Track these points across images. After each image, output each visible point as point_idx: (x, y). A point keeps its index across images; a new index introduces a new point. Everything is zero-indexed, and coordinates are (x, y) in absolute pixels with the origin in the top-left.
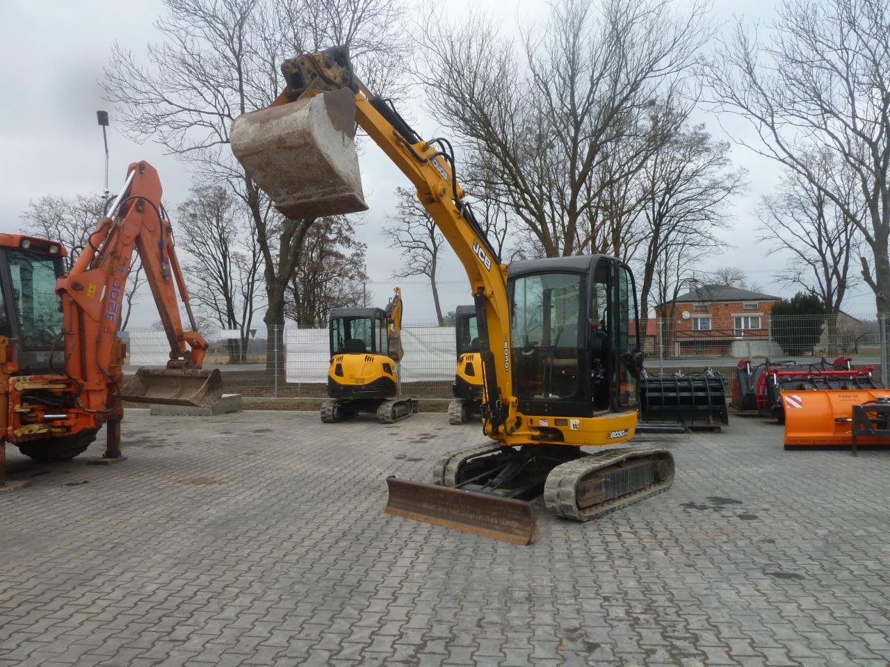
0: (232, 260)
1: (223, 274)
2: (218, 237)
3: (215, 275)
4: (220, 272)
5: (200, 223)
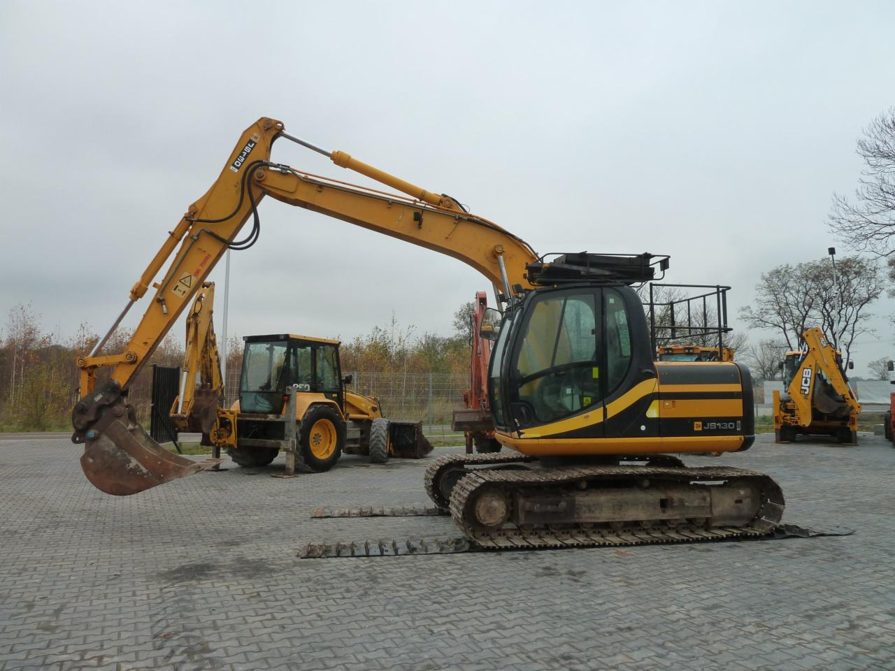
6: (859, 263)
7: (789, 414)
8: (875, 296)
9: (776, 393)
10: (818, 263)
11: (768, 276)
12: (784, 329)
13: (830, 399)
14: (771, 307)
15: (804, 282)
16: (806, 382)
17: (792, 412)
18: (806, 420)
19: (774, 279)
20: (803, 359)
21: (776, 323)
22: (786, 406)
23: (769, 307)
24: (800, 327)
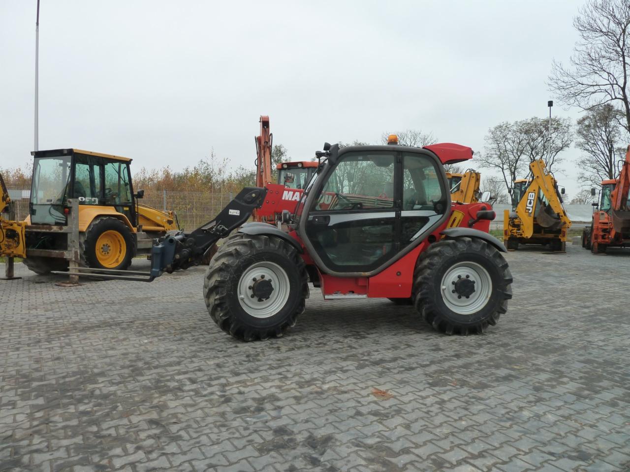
0: (615, 153)
1: (609, 164)
2: (605, 138)
3: (603, 164)
4: (607, 162)
5: (593, 131)
6: (557, 122)
7: (516, 229)
8: (567, 146)
9: (506, 212)
10: (529, 121)
11: (493, 129)
12: (503, 169)
13: (549, 217)
14: (494, 152)
15: (518, 134)
16: (530, 203)
17: (518, 226)
18: (528, 233)
19: (498, 132)
20: (529, 185)
21: (497, 164)
22: (514, 222)
23: (493, 152)
24: (513, 167)
